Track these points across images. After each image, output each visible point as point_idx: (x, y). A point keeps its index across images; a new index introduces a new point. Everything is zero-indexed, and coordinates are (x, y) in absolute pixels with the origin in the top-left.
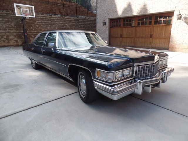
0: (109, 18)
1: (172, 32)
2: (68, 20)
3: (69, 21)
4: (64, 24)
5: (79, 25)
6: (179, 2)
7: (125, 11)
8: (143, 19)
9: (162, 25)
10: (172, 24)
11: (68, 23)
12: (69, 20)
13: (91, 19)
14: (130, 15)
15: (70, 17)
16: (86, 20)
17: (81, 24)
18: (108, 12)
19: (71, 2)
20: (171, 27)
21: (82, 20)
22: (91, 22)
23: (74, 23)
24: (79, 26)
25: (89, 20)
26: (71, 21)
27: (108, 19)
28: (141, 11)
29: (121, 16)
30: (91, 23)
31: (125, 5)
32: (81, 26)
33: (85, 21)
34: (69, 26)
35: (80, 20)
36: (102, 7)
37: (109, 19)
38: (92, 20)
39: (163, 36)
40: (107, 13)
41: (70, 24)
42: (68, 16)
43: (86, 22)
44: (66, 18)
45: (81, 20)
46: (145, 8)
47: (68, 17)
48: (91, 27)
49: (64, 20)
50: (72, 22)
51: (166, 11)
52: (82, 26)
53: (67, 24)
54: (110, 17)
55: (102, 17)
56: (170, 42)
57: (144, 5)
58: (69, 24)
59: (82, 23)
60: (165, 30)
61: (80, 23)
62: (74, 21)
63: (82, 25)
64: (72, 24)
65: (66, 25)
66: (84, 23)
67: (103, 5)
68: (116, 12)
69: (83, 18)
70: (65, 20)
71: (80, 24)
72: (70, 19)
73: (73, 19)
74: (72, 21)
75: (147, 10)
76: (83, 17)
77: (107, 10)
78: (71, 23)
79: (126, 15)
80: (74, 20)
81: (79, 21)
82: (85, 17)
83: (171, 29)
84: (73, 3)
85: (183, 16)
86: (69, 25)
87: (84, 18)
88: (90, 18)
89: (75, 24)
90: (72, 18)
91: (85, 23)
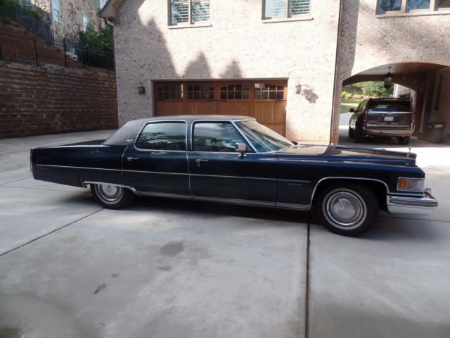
0: (153, 79)
1: (287, 113)
2: (16, 74)
3: (19, 76)
4: (6, 82)
5: (48, 88)
6: (295, 65)
7: (194, 68)
8: (231, 87)
9: (268, 100)
10: (286, 101)
11: (18, 81)
12: (21, 72)
13: (77, 74)
14: (205, 77)
15: (21, 66)
16: (65, 76)
17: (52, 85)
18: (150, 65)
19: (9, 23)
20: (285, 105)
21: (55, 74)
22: (76, 81)
23: (35, 83)
24: (50, 90)
25: (73, 77)
26: (24, 77)
27: (149, 82)
28: (227, 72)
29: (183, 77)
30: (78, 85)
31: (192, 56)
32: (52, 91)
33: (62, 77)
34: (20, 89)
35: (49, 76)
36: (131, 52)
37: (151, 80)
38: (80, 78)
39: (272, 120)
40: (146, 67)
41: (24, 84)
42: (15, 61)
43: (66, 81)
44: (9, 65)
45: (52, 74)
46: (234, 66)
47: (15, 65)
48: (78, 94)
49: (5, 72)
50: (29, 80)
51: (275, 77)
52: (57, 91)
53: (16, 83)
54: (157, 78)
55: (133, 75)
56: (287, 131)
57: (234, 62)
58: (19, 84)
59: (54, 82)
60: (274, 110)
61: (50, 82)
62: (34, 76)
63: (55, 89)
64: (28, 85)
65: (13, 86)
66: (59, 83)
67: (133, 49)
68: (172, 67)
69: (56, 70)
70: (8, 72)
71: (51, 87)
72: (23, 70)
73: (32, 71)
74: (28, 75)
75: (239, 71)
76: (55, 67)
77: (146, 61)
78: (27, 82)
79: (196, 76)
80: (33, 73)
81: (46, 77)
82: (62, 69)
83: (285, 108)
84: (14, 25)
85: (303, 88)
86: (22, 86)
87: (59, 70)
88: (74, 71)
89: (37, 85)
90: (28, 67)
91: (62, 84)
